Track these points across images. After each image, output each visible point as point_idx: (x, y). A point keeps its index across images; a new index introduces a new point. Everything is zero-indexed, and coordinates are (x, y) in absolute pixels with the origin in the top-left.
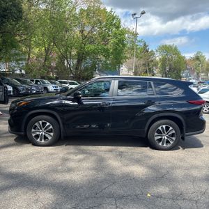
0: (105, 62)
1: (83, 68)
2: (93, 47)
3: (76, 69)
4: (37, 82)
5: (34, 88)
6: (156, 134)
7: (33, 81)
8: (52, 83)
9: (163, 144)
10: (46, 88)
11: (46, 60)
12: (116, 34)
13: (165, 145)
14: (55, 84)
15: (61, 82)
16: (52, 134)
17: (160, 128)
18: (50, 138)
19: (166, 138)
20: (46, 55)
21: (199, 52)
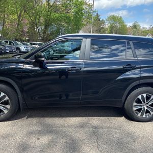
0: (67, 27)
1: (49, 32)
2: (57, 15)
3: (44, 33)
4: (11, 43)
5: (8, 48)
6: (135, 104)
7: (7, 42)
8: (24, 44)
9: (142, 115)
10: (18, 49)
11: (18, 25)
12: (76, 4)
13: (144, 116)
14: (26, 45)
15: (31, 44)
16: (8, 107)
17: (140, 97)
18: (6, 112)
19: (146, 108)
20: (19, 21)
21: (136, 22)
